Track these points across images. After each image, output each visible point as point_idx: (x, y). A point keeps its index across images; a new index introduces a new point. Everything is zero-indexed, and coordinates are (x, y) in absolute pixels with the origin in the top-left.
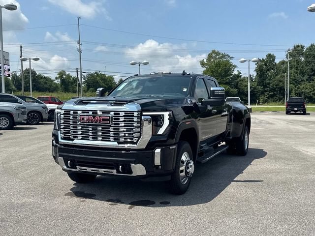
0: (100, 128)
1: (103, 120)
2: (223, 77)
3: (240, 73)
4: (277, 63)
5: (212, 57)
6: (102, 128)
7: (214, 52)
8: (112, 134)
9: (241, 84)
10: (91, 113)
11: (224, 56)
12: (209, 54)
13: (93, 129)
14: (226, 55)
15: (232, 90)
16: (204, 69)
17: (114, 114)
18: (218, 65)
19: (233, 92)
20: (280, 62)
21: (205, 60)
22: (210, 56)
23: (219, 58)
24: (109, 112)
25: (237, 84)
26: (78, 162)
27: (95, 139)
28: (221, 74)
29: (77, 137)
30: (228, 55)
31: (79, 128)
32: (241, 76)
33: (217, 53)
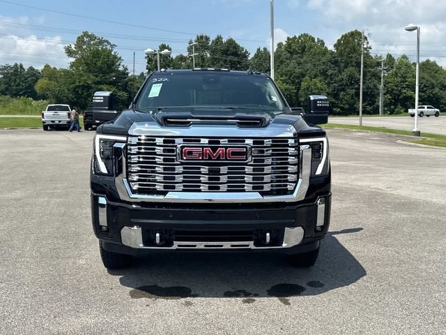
0: (224, 169)
1: (234, 153)
2: (104, 73)
3: (126, 69)
4: (174, 58)
5: (83, 41)
6: (229, 169)
7: (86, 34)
8: (248, 178)
9: (132, 85)
10: (206, 141)
11: (101, 42)
12: (79, 38)
13: (210, 172)
14: (105, 41)
15: (120, 93)
16: (73, 60)
17: (254, 143)
18: (96, 54)
19: (122, 97)
20: (177, 57)
21: (73, 46)
22: (80, 41)
23: (94, 44)
24: (242, 140)
25: (126, 86)
26: (177, 233)
27: (214, 188)
28: (101, 69)
29: (174, 187)
30: (107, 41)
31: (179, 169)
32: (127, 74)
33: (92, 37)
